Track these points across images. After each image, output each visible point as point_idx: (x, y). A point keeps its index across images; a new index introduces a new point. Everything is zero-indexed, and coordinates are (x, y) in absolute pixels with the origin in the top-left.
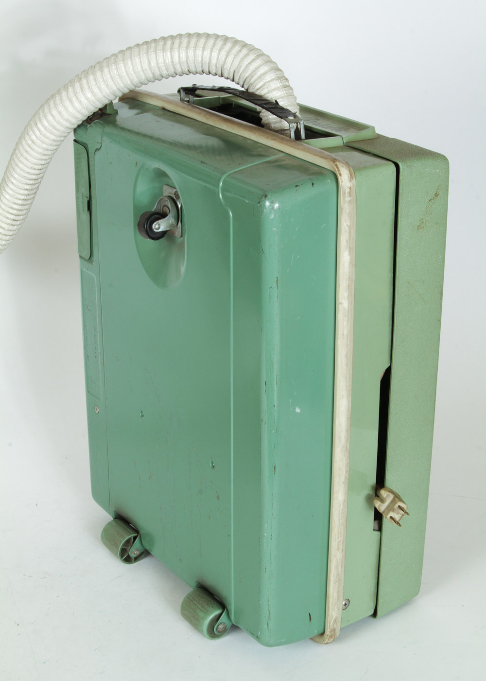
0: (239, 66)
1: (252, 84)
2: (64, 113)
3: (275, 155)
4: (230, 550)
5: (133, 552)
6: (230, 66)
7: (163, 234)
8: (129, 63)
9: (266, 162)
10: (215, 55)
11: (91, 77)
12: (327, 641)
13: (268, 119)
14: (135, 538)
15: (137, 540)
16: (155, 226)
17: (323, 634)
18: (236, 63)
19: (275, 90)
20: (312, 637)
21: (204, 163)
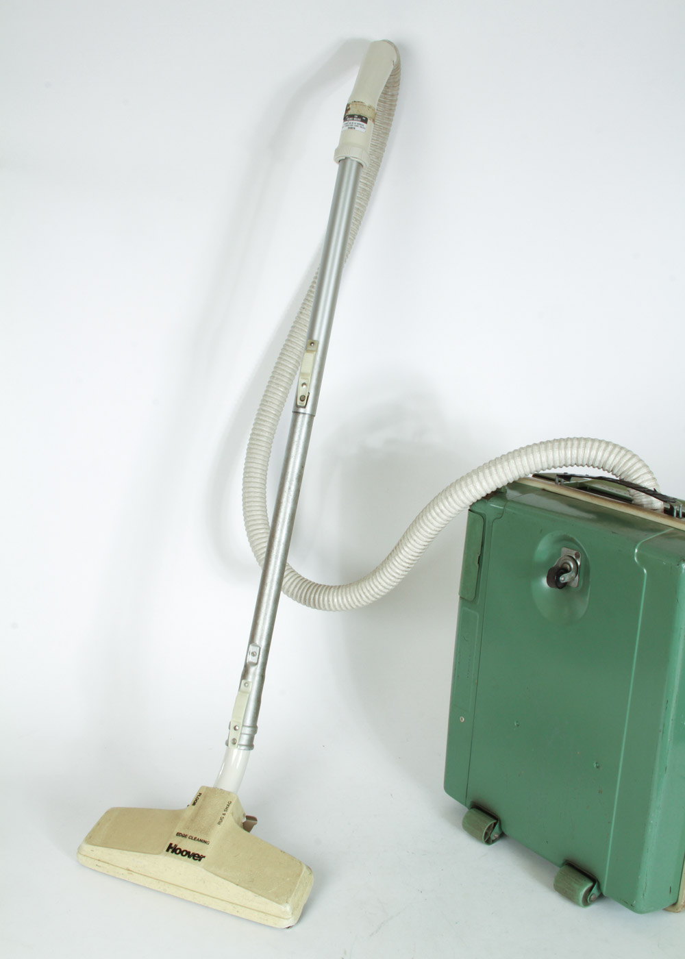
0: (619, 462)
1: (629, 476)
2: (473, 490)
3: (667, 529)
4: (609, 834)
5: (495, 834)
6: (612, 461)
7: (565, 585)
8: (531, 457)
9: (662, 535)
10: (600, 454)
11: (499, 466)
12: (680, 909)
13: (641, 502)
14: (495, 824)
15: (497, 826)
16: (562, 578)
17: (674, 904)
18: (617, 459)
19: (647, 480)
20: (664, 907)
21: (615, 533)
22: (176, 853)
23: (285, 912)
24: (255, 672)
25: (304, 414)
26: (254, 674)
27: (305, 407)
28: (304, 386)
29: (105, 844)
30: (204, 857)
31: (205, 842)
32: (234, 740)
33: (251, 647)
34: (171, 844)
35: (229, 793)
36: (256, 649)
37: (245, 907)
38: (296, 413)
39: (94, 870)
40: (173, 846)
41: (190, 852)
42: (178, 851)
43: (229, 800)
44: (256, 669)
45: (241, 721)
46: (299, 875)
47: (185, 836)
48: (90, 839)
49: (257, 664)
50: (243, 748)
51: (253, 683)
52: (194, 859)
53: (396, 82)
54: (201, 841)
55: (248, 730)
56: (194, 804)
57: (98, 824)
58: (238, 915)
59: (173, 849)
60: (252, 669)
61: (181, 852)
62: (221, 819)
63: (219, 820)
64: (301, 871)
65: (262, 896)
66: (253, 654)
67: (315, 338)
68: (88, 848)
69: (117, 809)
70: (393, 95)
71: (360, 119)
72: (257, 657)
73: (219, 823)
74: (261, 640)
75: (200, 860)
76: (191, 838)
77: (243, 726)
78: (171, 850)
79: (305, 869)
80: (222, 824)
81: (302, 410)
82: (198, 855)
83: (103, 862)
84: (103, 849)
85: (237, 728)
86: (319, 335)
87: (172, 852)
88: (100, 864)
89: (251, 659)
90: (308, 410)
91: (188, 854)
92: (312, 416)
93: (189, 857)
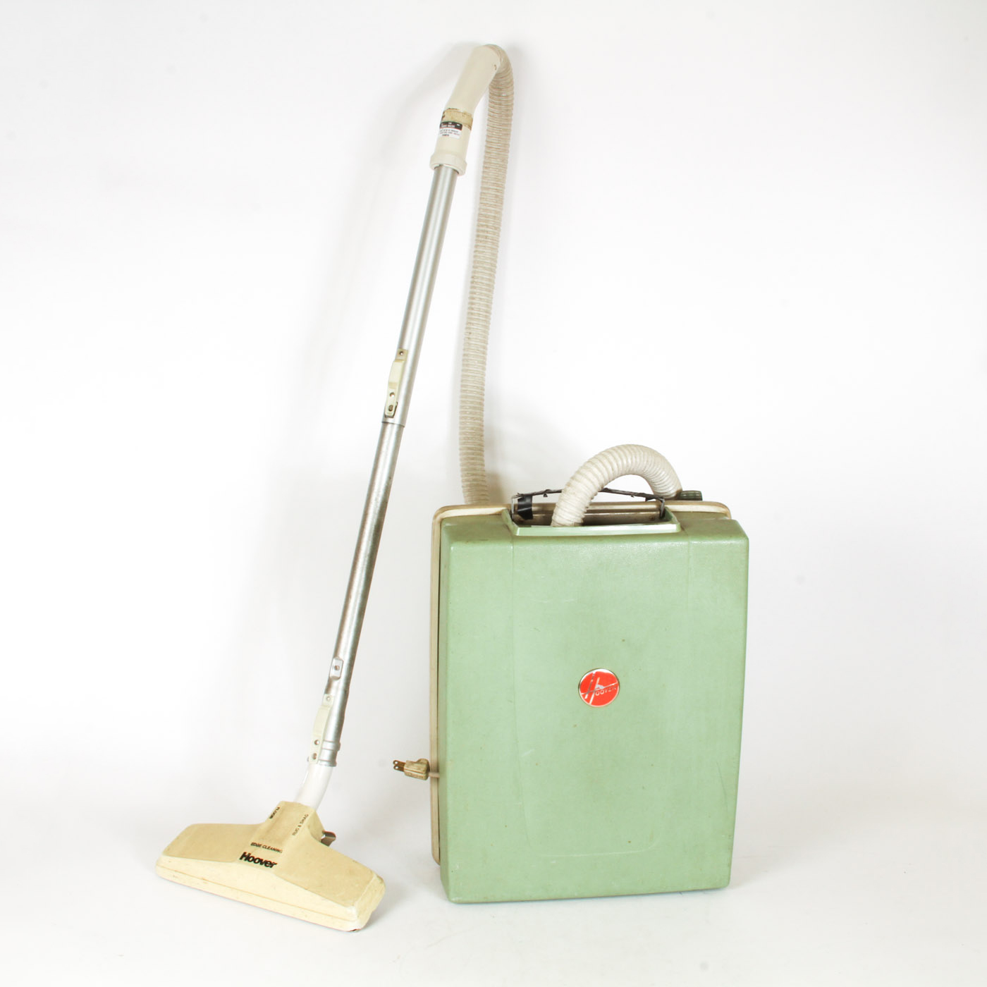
22: (249, 861)
23: (352, 916)
24: (338, 686)
25: (393, 424)
26: (337, 689)
27: (393, 417)
28: (393, 396)
29: (182, 855)
30: (276, 864)
31: (278, 851)
32: (315, 755)
33: (334, 660)
34: (245, 853)
35: (306, 807)
36: (339, 663)
37: (313, 911)
38: (385, 423)
39: (172, 881)
40: (247, 854)
41: (262, 860)
42: (251, 859)
43: (306, 813)
44: (339, 683)
45: (322, 735)
46: (368, 882)
47: (259, 846)
48: (168, 852)
49: (339, 678)
50: (325, 763)
51: (335, 697)
52: (266, 865)
53: (508, 83)
54: (274, 849)
55: (330, 746)
56: (272, 817)
57: (178, 838)
58: (306, 919)
59: (247, 857)
60: (335, 684)
61: (254, 860)
62: (296, 830)
63: (294, 831)
64: (371, 878)
65: (330, 900)
66: (336, 668)
67: (405, 347)
68: (166, 859)
69: (197, 825)
70: (507, 96)
71: (454, 126)
72: (340, 671)
73: (294, 834)
74: (345, 655)
75: (271, 867)
76: (265, 847)
77: (324, 740)
78: (244, 858)
79: (375, 877)
80: (297, 835)
81: (390, 420)
82: (270, 862)
83: (180, 873)
84: (179, 859)
85: (318, 742)
86: (410, 345)
87: (245, 860)
88: (176, 874)
89: (334, 673)
90: (397, 420)
91: (261, 861)
92: (401, 426)
93: (261, 864)
